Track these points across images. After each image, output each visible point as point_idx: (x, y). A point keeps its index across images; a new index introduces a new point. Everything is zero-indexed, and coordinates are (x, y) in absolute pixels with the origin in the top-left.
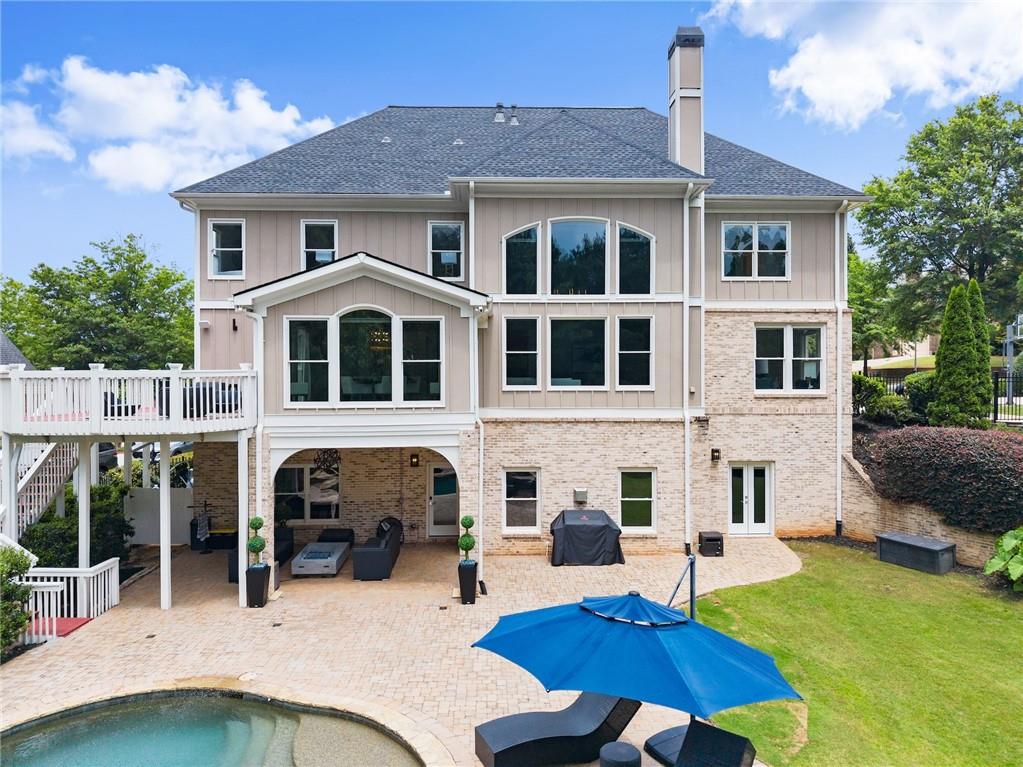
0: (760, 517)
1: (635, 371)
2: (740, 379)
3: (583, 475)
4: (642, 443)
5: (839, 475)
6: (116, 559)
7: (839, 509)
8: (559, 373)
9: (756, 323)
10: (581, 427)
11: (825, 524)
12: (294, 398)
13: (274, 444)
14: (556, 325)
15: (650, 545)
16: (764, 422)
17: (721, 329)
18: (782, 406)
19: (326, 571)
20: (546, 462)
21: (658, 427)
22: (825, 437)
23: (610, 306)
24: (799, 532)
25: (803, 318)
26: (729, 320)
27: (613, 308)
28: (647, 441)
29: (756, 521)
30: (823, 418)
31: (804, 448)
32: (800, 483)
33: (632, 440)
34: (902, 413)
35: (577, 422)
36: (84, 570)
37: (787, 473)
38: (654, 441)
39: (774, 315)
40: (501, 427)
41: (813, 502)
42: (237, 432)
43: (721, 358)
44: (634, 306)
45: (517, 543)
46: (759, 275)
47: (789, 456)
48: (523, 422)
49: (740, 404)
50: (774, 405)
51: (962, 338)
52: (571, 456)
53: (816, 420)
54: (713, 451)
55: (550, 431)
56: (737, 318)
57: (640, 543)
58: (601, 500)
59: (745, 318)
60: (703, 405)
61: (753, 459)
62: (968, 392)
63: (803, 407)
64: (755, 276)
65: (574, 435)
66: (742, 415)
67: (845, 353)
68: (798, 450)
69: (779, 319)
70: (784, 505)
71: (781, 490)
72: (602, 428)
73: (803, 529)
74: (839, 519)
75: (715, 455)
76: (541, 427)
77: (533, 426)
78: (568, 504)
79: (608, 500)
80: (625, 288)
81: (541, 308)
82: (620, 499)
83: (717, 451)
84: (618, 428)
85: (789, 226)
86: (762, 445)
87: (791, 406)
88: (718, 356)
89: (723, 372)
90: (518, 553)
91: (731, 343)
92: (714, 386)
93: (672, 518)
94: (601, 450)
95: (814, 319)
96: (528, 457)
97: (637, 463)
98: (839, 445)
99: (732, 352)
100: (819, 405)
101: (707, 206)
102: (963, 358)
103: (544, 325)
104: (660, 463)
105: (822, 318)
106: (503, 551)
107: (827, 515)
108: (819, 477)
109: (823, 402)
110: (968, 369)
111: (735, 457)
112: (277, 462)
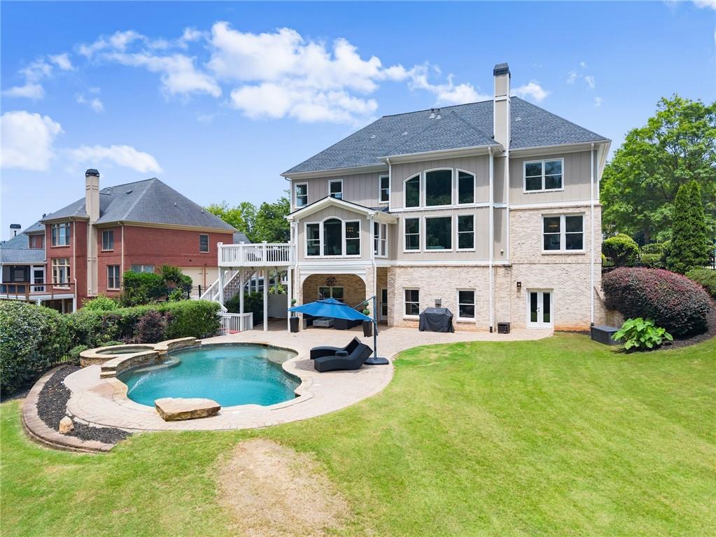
0: (547, 319)
1: (467, 242)
2: (533, 245)
3: (440, 292)
4: (468, 276)
5: (592, 298)
6: (252, 313)
7: (592, 316)
8: (430, 244)
9: (542, 215)
10: (438, 269)
11: (584, 324)
12: (308, 254)
13: (302, 272)
14: (428, 220)
15: (472, 327)
16: (547, 268)
17: (523, 219)
18: (558, 259)
19: (325, 325)
20: (423, 285)
21: (476, 269)
22: (584, 276)
23: (453, 210)
24: (568, 328)
25: (570, 211)
26: (527, 213)
27: (455, 211)
28: (471, 276)
29: (544, 321)
30: (583, 265)
31: (571, 282)
32: (568, 302)
33: (463, 275)
34: (656, 264)
35: (437, 267)
36: (241, 315)
37: (560, 295)
38: (474, 276)
39: (554, 210)
40: (402, 269)
41: (577, 312)
42: (287, 266)
43: (523, 234)
44: (466, 209)
45: (409, 322)
46: (546, 188)
47: (562, 286)
48: (412, 267)
49: (533, 258)
50: (553, 258)
51: (681, 217)
52: (434, 283)
53: (578, 266)
54: (518, 283)
55: (425, 271)
56: (532, 212)
57: (467, 325)
58: (448, 304)
59: (536, 212)
60: (508, 258)
61: (541, 287)
62: (685, 249)
63: (569, 259)
64: (543, 189)
65: (435, 272)
66: (535, 264)
67: (596, 228)
68: (567, 283)
69: (556, 212)
70: (559, 313)
71: (557, 304)
72: (449, 269)
73: (570, 326)
74: (592, 322)
75: (519, 285)
76: (420, 269)
77: (416, 269)
78: (433, 305)
79: (453, 304)
80: (461, 201)
81: (421, 213)
82: (458, 304)
83: (520, 283)
84: (456, 269)
85: (563, 160)
86: (546, 280)
87: (563, 259)
88: (520, 233)
89: (523, 241)
90: (410, 327)
91: (528, 226)
92: (519, 249)
93: (484, 315)
94: (448, 280)
95: (577, 211)
96: (415, 283)
97: (466, 287)
98: (592, 281)
99: (529, 231)
100: (580, 259)
101: (510, 155)
102: (681, 230)
103: (422, 220)
104: (477, 286)
105: (582, 210)
106: (403, 325)
107: (585, 320)
108: (580, 298)
109: (583, 257)
110: (684, 236)
111: (530, 286)
112: (303, 279)
